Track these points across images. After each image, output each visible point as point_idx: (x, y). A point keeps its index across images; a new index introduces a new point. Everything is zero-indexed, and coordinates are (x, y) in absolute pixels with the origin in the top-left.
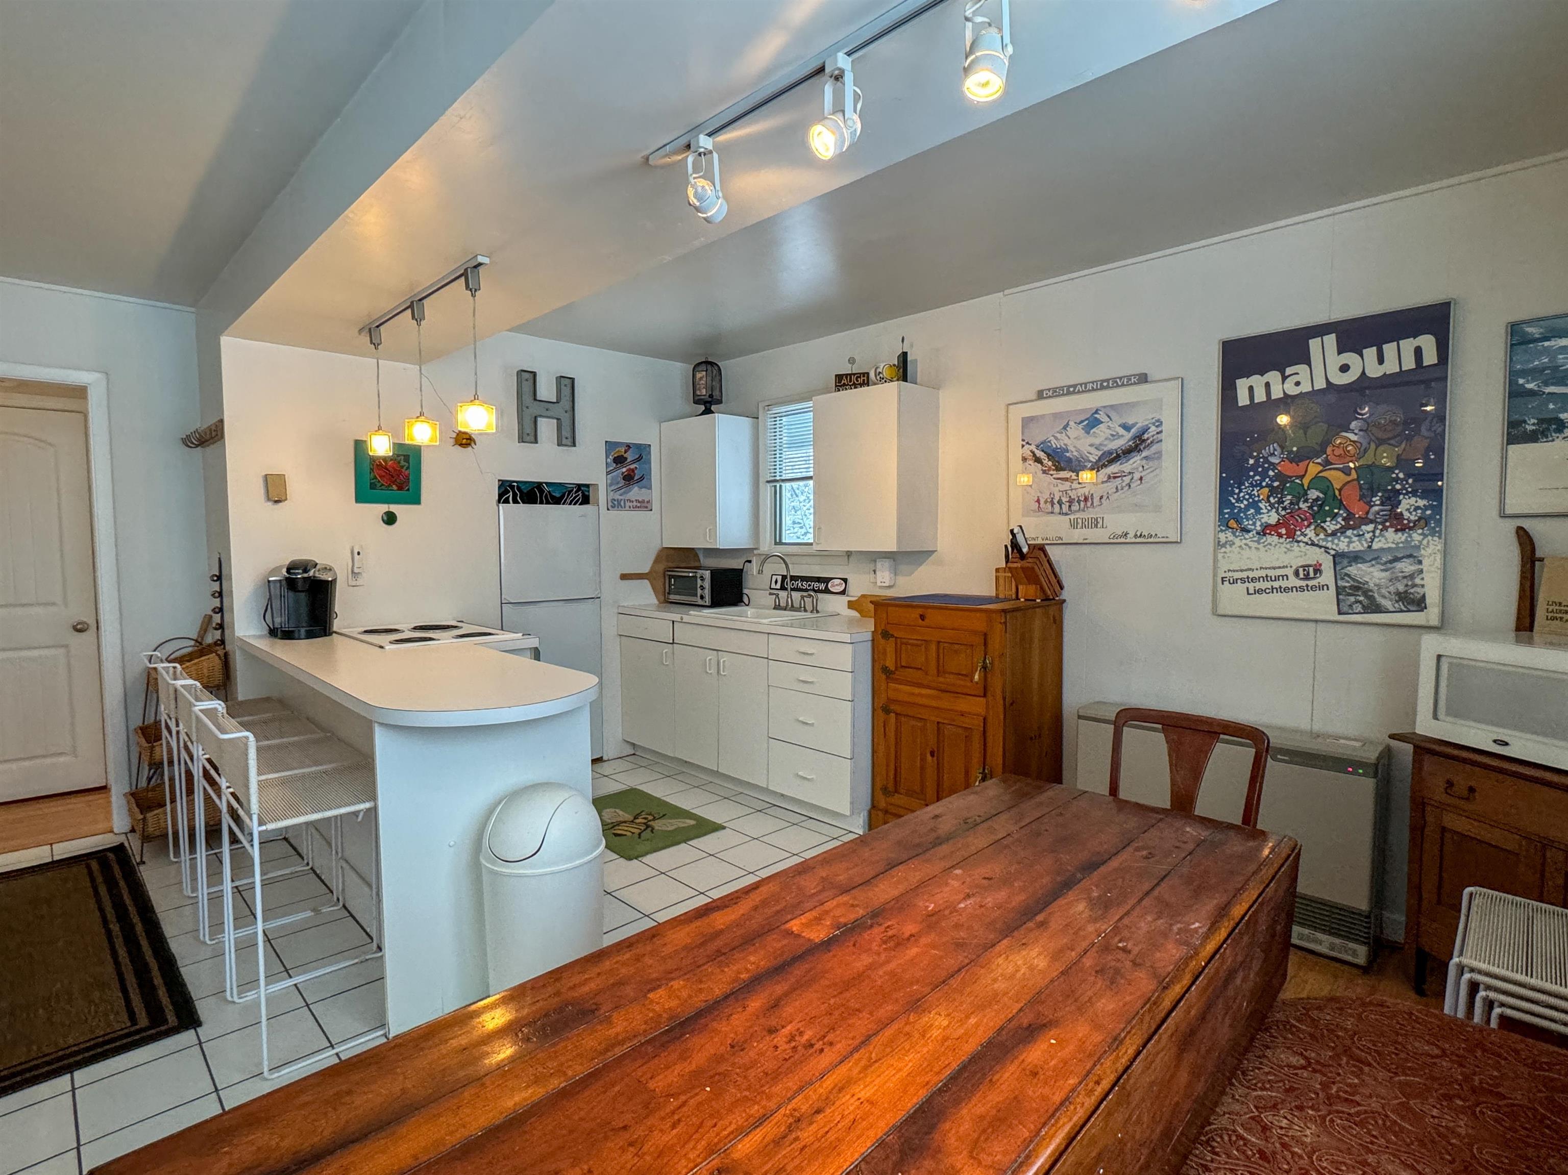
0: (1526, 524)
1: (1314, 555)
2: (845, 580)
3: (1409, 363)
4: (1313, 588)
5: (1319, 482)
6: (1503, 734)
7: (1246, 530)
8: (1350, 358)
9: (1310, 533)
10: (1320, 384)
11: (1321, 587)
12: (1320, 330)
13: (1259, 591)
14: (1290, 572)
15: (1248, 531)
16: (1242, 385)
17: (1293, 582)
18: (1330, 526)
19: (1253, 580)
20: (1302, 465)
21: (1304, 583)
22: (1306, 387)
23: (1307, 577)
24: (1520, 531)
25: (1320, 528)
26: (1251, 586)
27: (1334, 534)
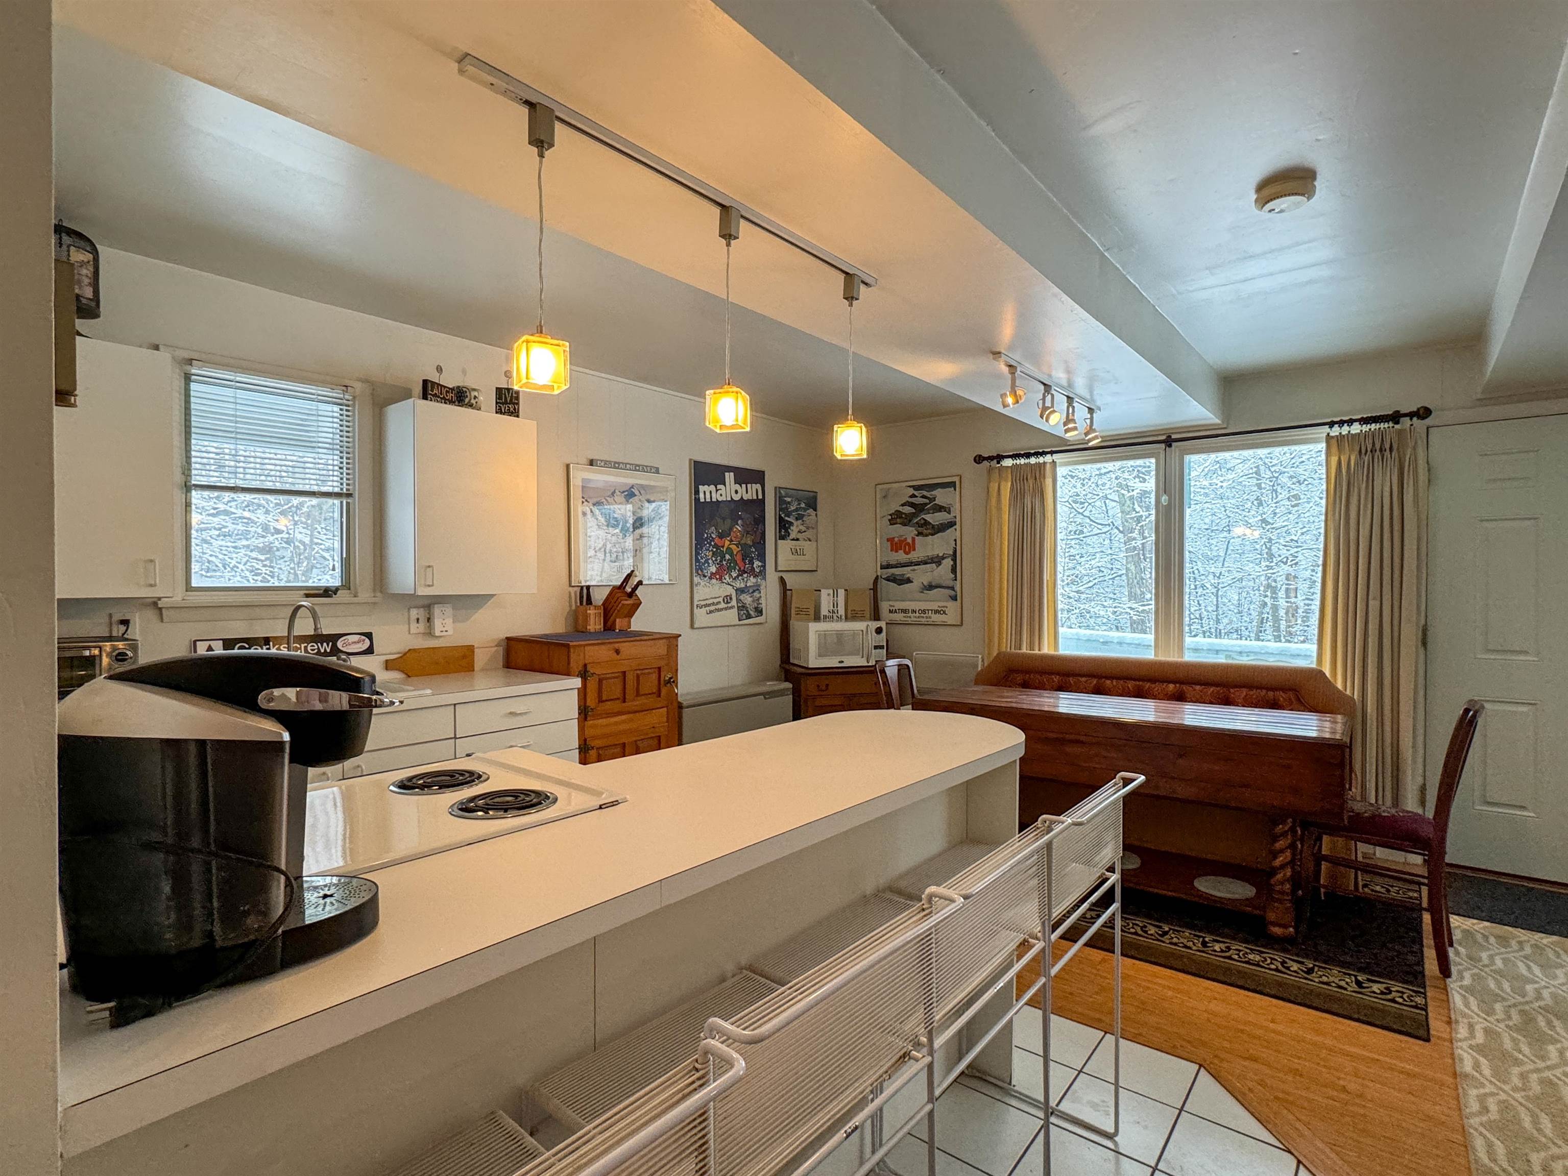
0: (783, 575)
1: (729, 590)
2: (369, 635)
3: (755, 496)
4: (730, 608)
5: (729, 550)
7: (705, 576)
8: (739, 487)
10: (729, 499)
11: (732, 607)
12: (729, 469)
13: (711, 612)
14: (721, 600)
16: (702, 488)
17: (723, 605)
18: (734, 574)
19: (709, 605)
20: (724, 541)
21: (726, 605)
22: (724, 498)
23: (728, 603)
24: (782, 578)
25: (730, 575)
26: (708, 609)
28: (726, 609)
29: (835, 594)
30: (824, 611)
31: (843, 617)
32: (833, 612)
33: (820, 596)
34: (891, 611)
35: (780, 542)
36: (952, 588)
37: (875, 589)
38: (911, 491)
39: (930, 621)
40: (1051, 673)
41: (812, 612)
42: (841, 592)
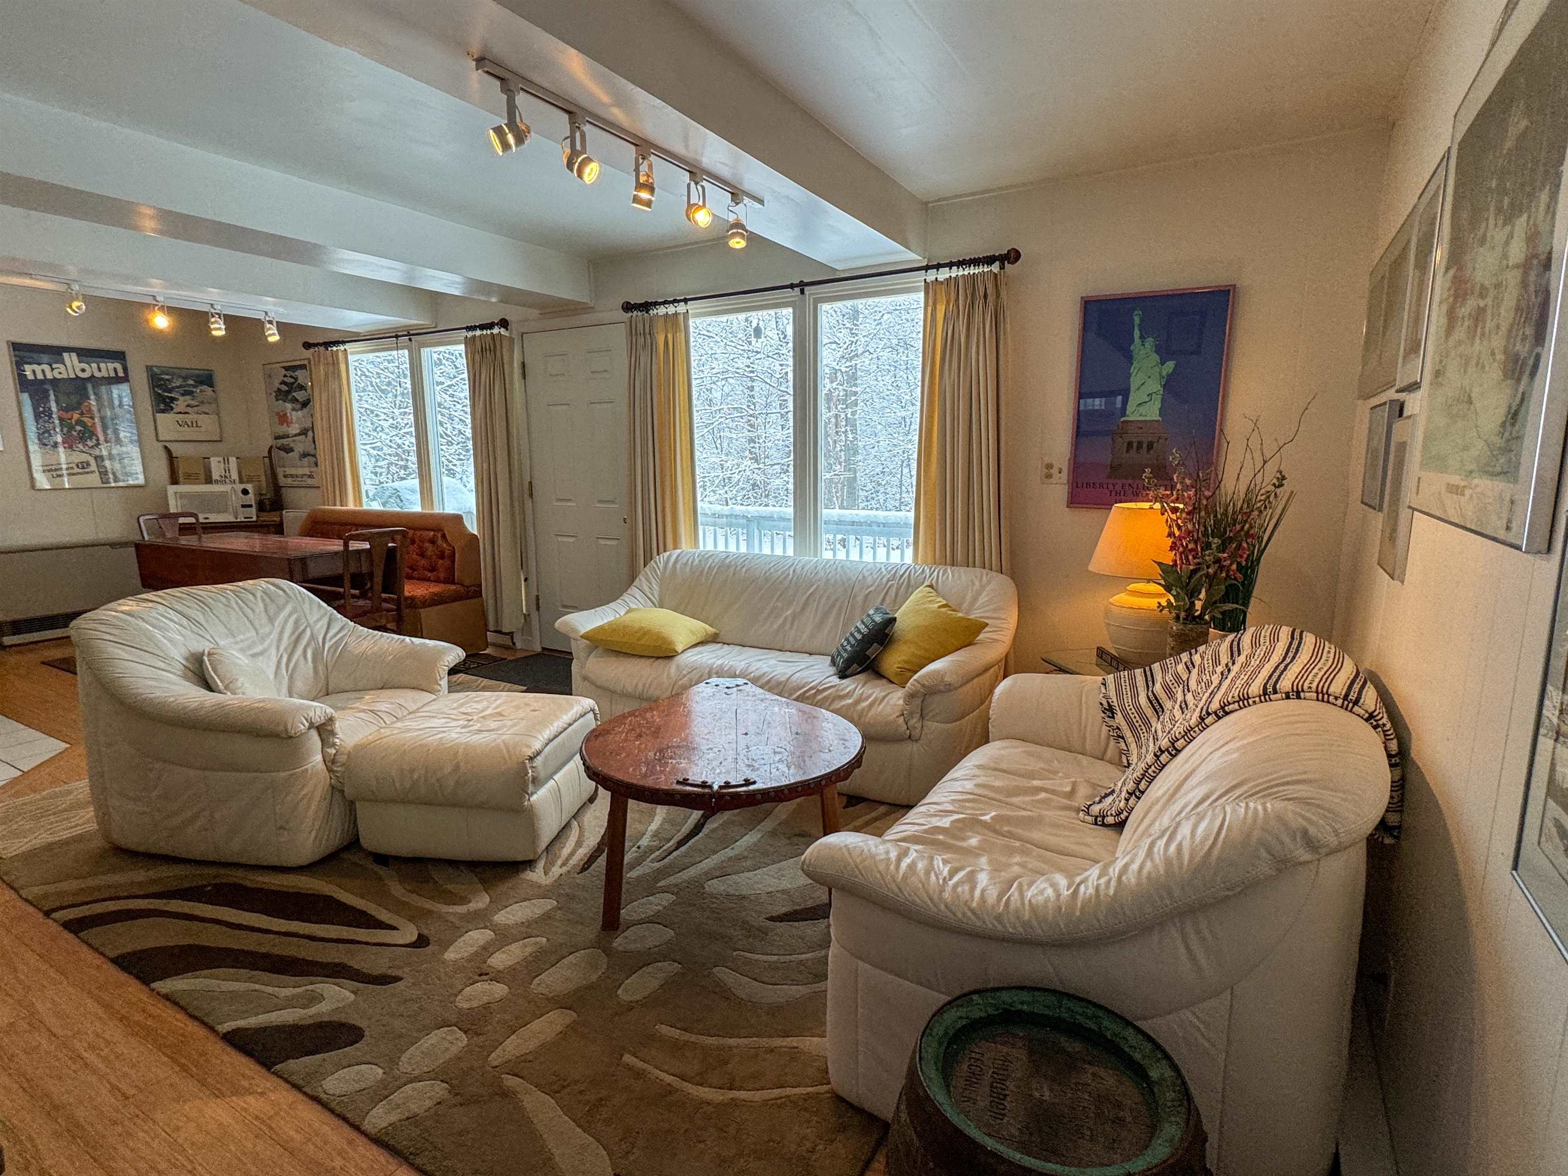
0: (167, 444)
1: (84, 457)
3: (112, 374)
4: (88, 473)
5: (79, 422)
6: (206, 516)
8: (84, 365)
9: (81, 446)
10: (72, 375)
11: (92, 472)
12: (67, 349)
14: (75, 465)
15: (46, 445)
16: (28, 367)
17: (78, 470)
18: (90, 443)
19: (55, 470)
20: (70, 413)
21: (81, 471)
22: (65, 376)
23: (83, 468)
24: (166, 447)
25: (85, 445)
26: (54, 473)
27: (92, 447)
28: (80, 473)
29: (226, 461)
30: (215, 476)
31: (237, 481)
32: (226, 477)
33: (210, 463)
34: (285, 476)
35: (159, 416)
36: (314, 456)
37: (270, 457)
38: (283, 372)
39: (304, 484)
40: (335, 524)
41: (202, 477)
42: (233, 460)
